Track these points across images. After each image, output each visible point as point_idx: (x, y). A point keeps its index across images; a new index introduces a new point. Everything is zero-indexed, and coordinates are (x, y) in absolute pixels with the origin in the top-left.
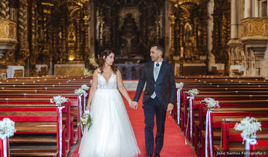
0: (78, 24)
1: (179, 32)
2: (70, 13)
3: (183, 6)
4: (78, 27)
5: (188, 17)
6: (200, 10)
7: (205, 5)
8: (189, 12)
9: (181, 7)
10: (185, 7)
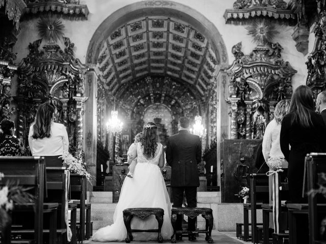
0: (66, 109)
1: (244, 124)
2: (50, 87)
3: (251, 79)
4: (65, 114)
5: (261, 98)
6: (280, 88)
7: (289, 79)
8: (262, 89)
9: (247, 81)
10: (255, 82)
